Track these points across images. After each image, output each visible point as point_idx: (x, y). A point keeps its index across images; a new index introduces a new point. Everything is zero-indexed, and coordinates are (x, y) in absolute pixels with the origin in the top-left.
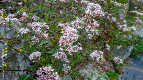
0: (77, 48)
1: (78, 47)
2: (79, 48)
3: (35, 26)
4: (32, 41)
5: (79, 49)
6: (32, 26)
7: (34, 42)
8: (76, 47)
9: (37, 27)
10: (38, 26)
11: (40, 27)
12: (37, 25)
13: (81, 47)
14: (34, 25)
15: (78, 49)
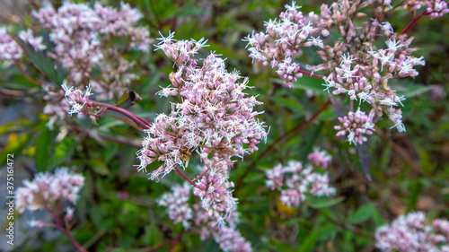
0: (299, 182)
1: (306, 171)
2: (310, 178)
3: (71, 24)
4: (48, 109)
5: (310, 186)
6: (55, 23)
7: (54, 114)
8: (299, 172)
9: (80, 29)
10: (89, 30)
11: (101, 35)
12: (82, 20)
13: (324, 178)
14: (66, 22)
15: (303, 188)
